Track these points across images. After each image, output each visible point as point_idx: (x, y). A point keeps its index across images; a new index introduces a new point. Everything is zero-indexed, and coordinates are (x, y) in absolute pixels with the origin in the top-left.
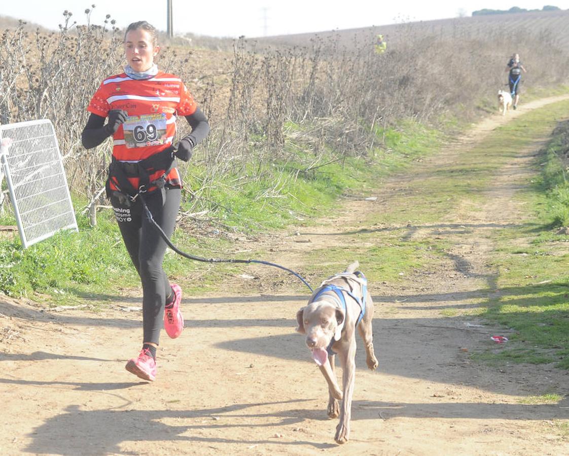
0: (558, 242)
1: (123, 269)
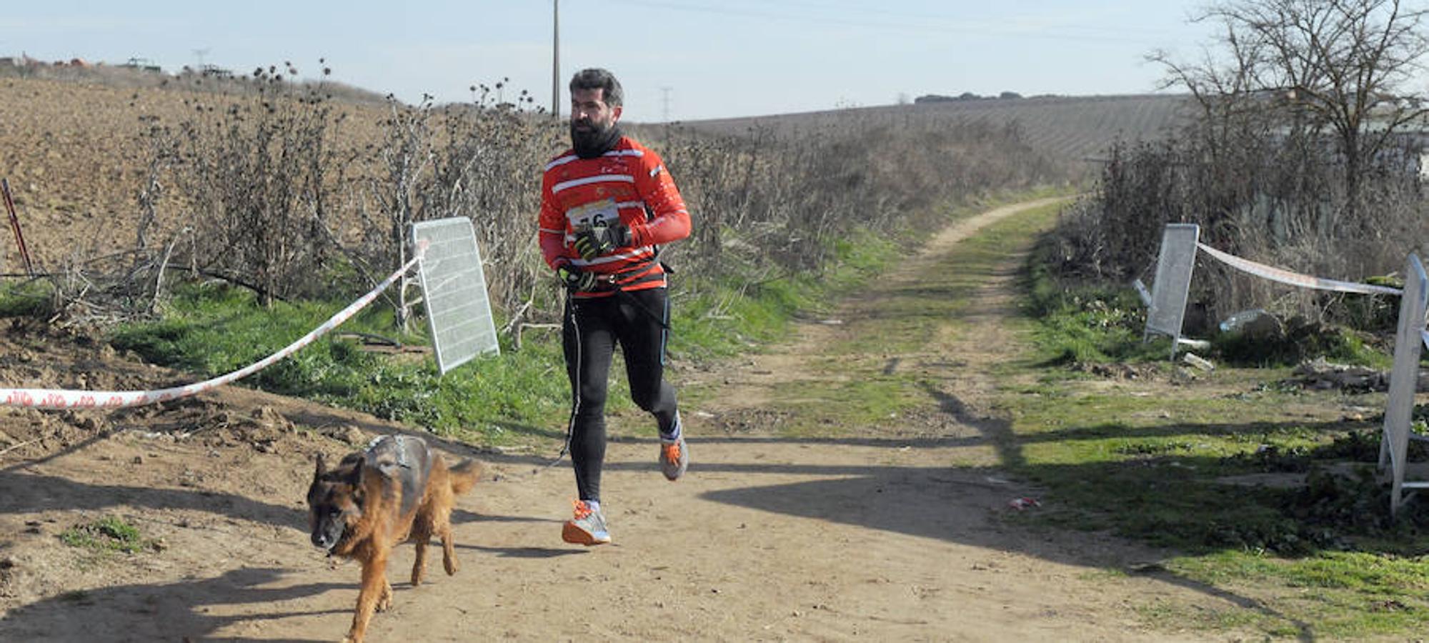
0: (1074, 380)
1: (557, 402)
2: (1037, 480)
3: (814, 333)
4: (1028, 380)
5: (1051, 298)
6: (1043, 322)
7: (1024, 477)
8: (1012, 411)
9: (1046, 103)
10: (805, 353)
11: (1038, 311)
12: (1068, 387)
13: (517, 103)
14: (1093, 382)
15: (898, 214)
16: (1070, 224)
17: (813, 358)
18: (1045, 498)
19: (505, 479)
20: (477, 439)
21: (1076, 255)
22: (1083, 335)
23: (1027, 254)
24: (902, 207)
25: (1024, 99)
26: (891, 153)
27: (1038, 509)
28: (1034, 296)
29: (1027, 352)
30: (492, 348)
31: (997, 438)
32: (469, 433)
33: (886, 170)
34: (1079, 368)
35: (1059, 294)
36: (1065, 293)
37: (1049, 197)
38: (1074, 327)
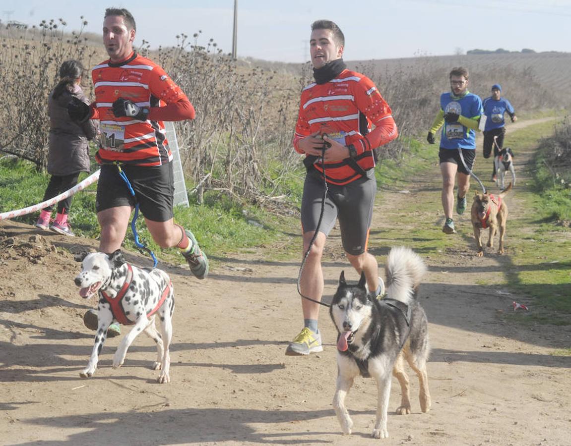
0: (557, 232)
1: (225, 238)
2: (528, 293)
3: (394, 199)
4: (529, 231)
5: (547, 180)
6: (541, 195)
7: (520, 291)
8: (517, 250)
9: (551, 56)
10: (387, 211)
11: (538, 188)
12: (553, 236)
13: (206, 46)
14: (568, 233)
16: (561, 133)
17: (391, 214)
18: (533, 304)
19: (189, 285)
20: (172, 260)
21: (564, 153)
22: (565, 203)
23: (534, 152)
25: (537, 54)
27: (527, 311)
28: (535, 178)
29: (530, 213)
30: (184, 202)
31: (505, 267)
32: (167, 255)
34: (561, 224)
35: (552, 178)
36: (556, 177)
37: (549, 116)
38: (559, 198)
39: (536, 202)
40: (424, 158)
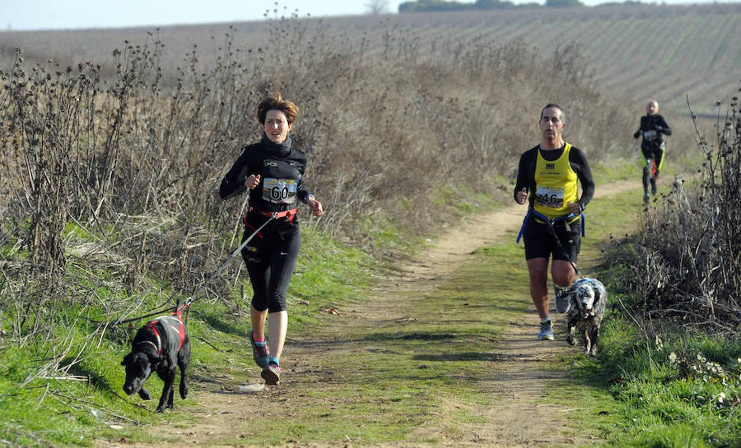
3: (224, 408)
5: (629, 352)
6: (615, 394)
9: (625, 16)
11: (607, 375)
15: (370, 205)
16: (664, 226)
21: (672, 280)
22: (683, 417)
24: (375, 193)
25: (588, 8)
26: (358, 100)
28: (600, 350)
33: (350, 128)
35: (643, 347)
36: (653, 346)
37: (625, 179)
38: (668, 405)
39: (605, 413)
40: (300, 296)
